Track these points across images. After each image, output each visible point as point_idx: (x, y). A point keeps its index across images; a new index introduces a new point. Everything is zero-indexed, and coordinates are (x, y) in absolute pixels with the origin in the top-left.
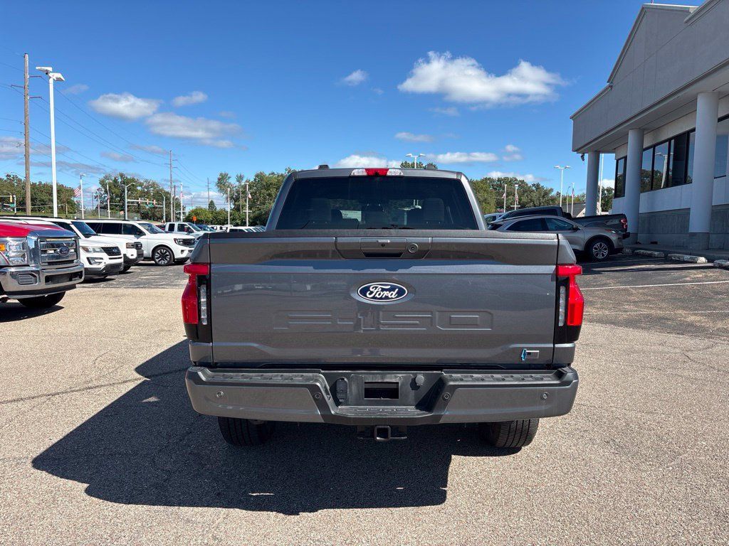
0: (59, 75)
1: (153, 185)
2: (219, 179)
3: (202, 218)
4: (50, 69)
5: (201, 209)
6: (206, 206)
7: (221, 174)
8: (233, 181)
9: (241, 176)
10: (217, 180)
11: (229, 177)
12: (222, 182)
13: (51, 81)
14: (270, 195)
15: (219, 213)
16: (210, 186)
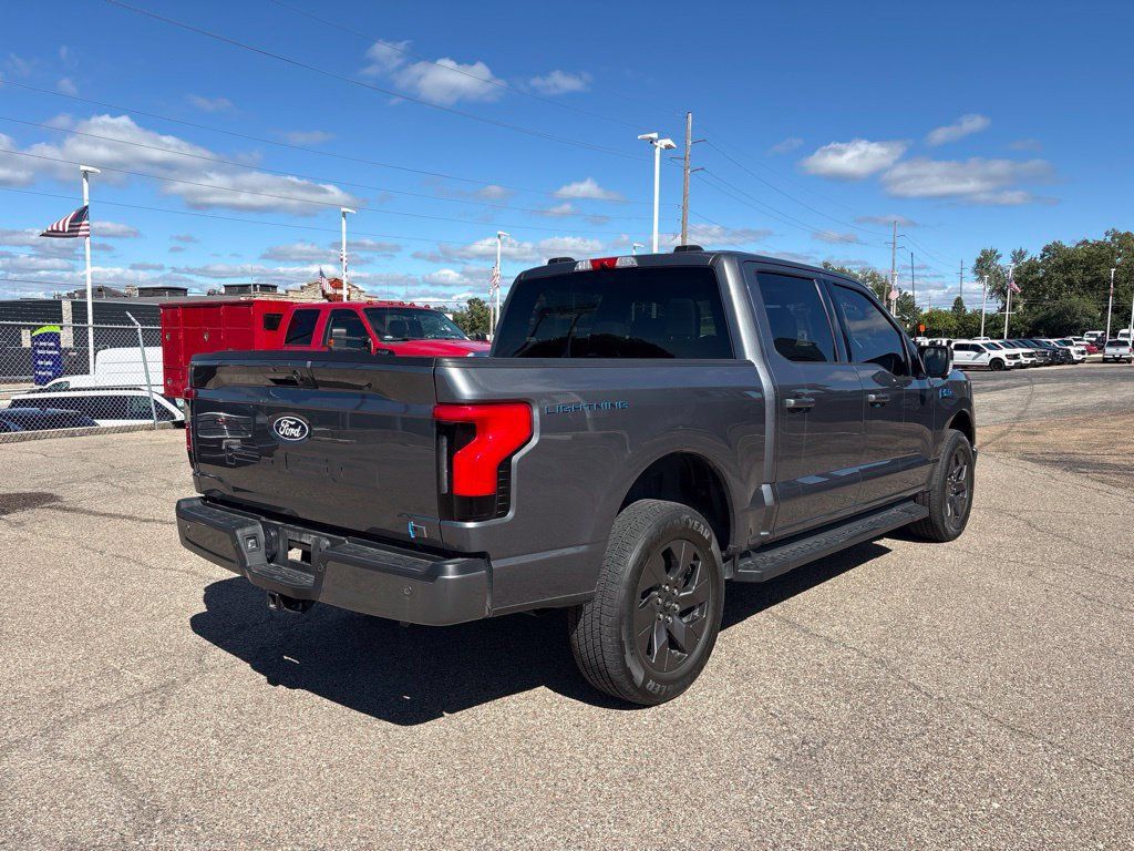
0: (668, 142)
1: (873, 277)
2: (979, 261)
3: (940, 326)
4: (655, 135)
5: (940, 312)
6: (948, 307)
7: (983, 252)
8: (1006, 263)
9: (1021, 252)
10: (974, 263)
11: (998, 257)
12: (984, 265)
13: (658, 151)
14: (1070, 282)
15: (970, 317)
16: (965, 273)
